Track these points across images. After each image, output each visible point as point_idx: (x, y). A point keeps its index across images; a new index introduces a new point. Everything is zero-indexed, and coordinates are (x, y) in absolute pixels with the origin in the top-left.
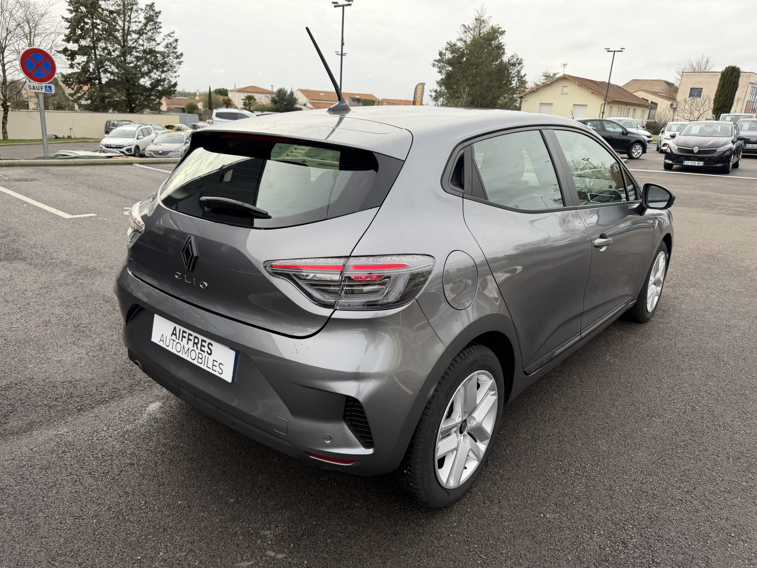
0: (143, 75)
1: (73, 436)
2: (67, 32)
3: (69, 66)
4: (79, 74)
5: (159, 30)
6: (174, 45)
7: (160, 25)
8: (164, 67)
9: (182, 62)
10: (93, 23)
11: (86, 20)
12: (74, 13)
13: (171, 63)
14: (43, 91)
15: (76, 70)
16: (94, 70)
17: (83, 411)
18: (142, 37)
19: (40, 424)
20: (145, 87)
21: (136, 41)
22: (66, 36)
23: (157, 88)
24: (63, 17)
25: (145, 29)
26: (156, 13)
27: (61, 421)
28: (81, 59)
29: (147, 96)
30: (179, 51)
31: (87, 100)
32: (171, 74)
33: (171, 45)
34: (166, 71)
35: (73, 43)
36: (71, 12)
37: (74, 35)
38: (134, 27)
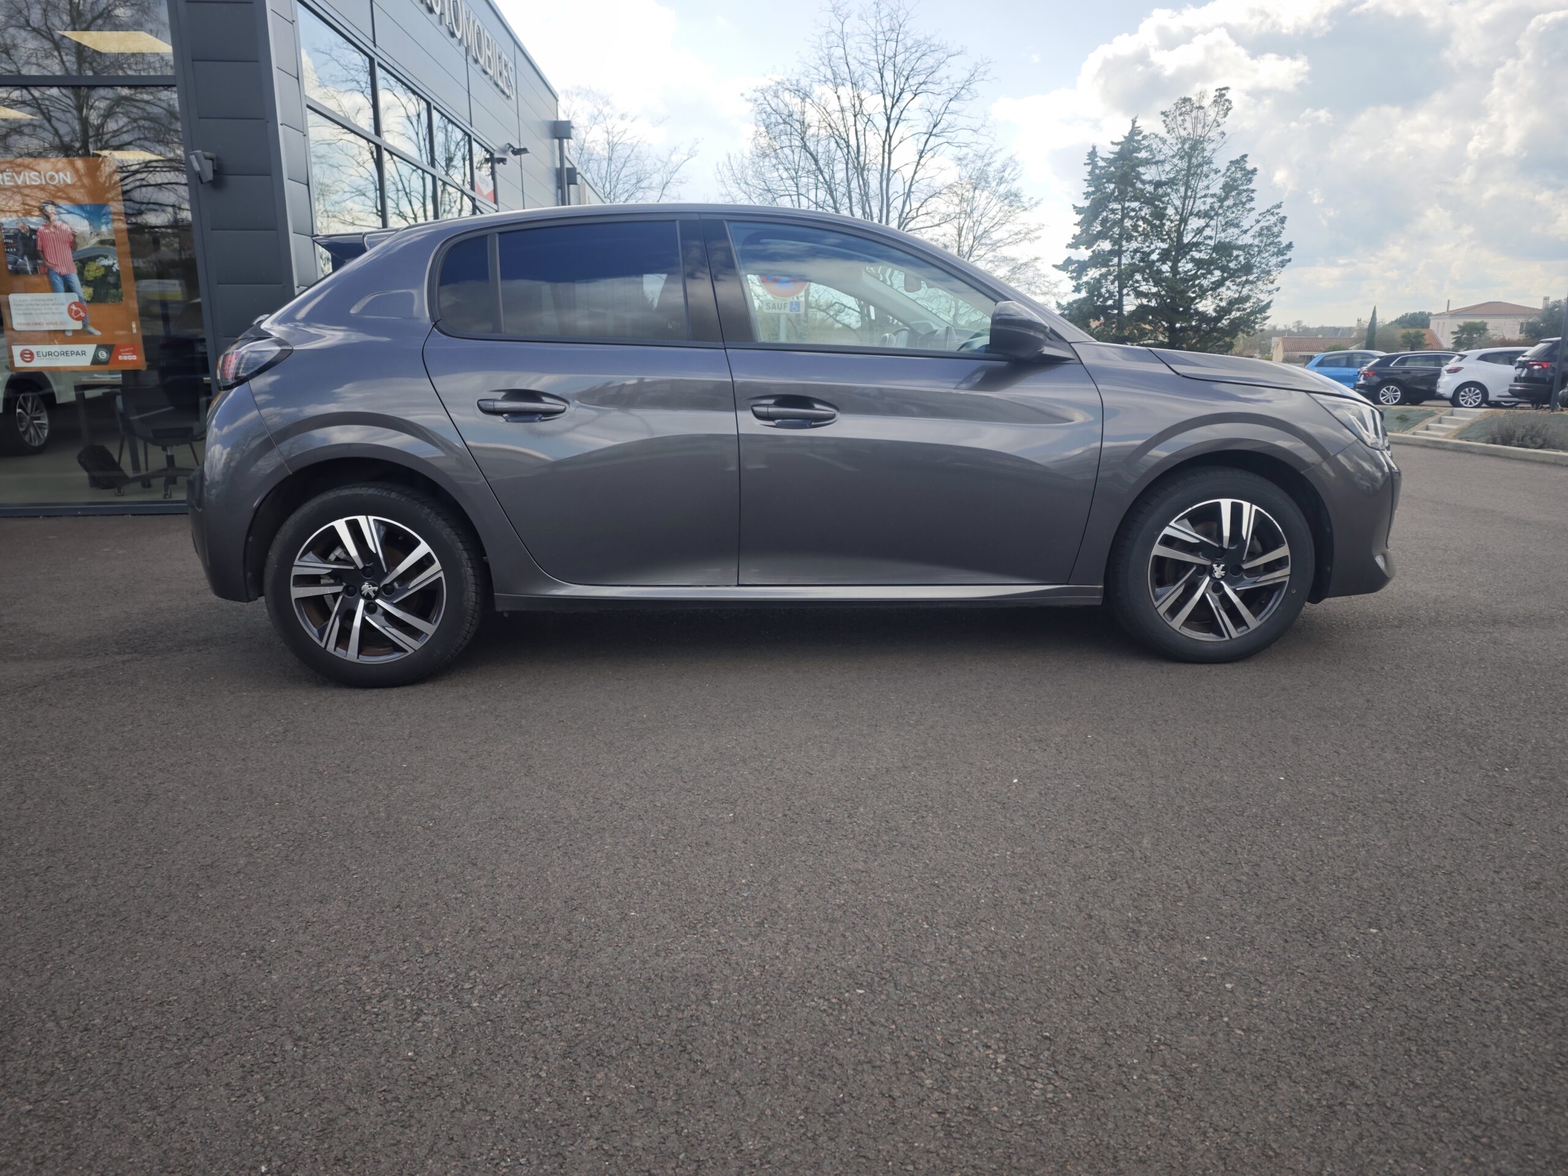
0: (1205, 292)
2: (1077, 230)
3: (1073, 289)
4: (1084, 299)
5: (1248, 206)
6: (1276, 230)
7: (1253, 195)
8: (1248, 274)
9: (1290, 260)
10: (1123, 208)
11: (1112, 205)
12: (1093, 197)
13: (1264, 266)
15: (1083, 294)
16: (1111, 292)
18: (1213, 223)
20: (1206, 315)
21: (1199, 231)
22: (1074, 237)
23: (1227, 317)
24: (1075, 207)
25: (1219, 206)
26: (1248, 173)
28: (1091, 274)
29: (1205, 332)
30: (1284, 240)
32: (1264, 288)
33: (1270, 231)
34: (1252, 282)
35: (1085, 248)
36: (1087, 195)
37: (1088, 234)
38: (1201, 206)
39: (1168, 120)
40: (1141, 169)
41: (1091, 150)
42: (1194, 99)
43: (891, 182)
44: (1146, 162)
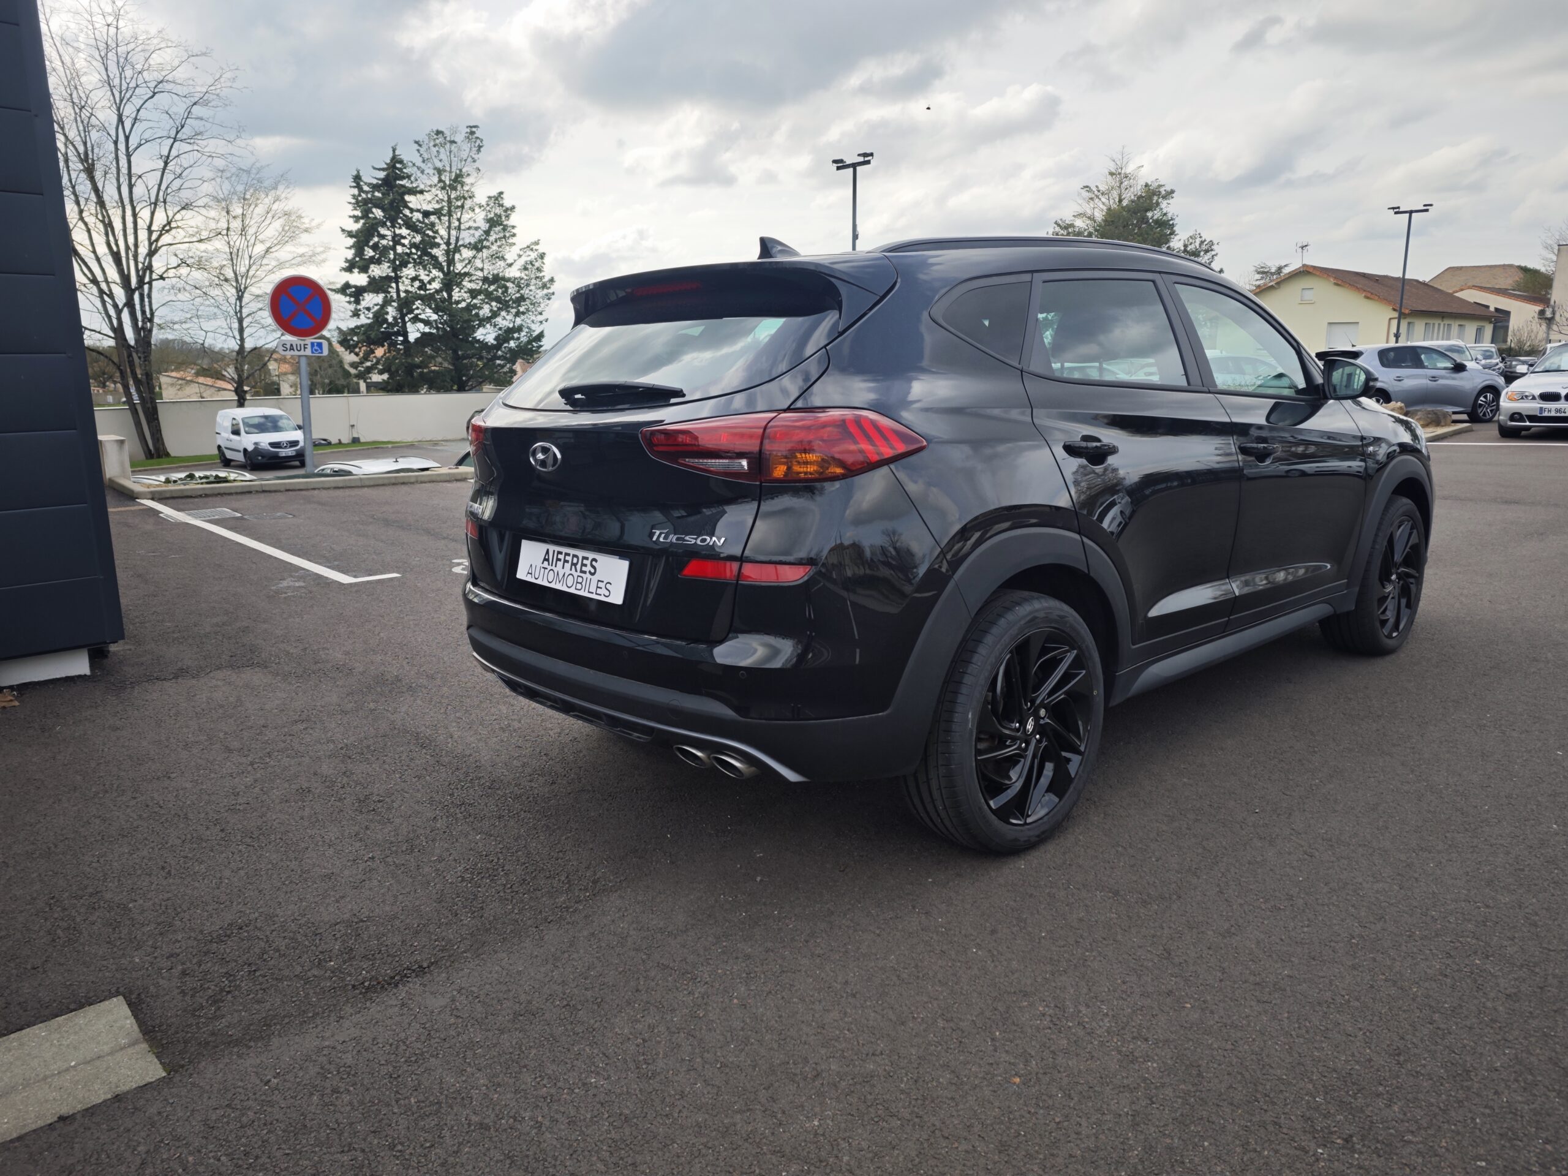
0: (483, 321)
1: (355, 1053)
2: (350, 254)
3: (351, 314)
4: (369, 327)
5: (511, 241)
6: (537, 264)
7: (513, 231)
8: (519, 305)
9: (552, 293)
10: (395, 236)
11: (383, 231)
12: (362, 221)
13: (532, 298)
14: (308, 352)
15: (364, 320)
16: (395, 318)
17: (375, 992)
18: (480, 255)
19: (287, 1020)
20: (487, 343)
21: (470, 262)
22: (347, 261)
23: (506, 345)
24: (343, 230)
25: (485, 239)
26: (506, 210)
27: (329, 1016)
28: (372, 300)
29: (489, 360)
30: (547, 274)
31: (381, 373)
32: (533, 318)
33: (533, 265)
34: (523, 313)
35: (359, 272)
36: (357, 219)
37: (361, 259)
38: (467, 237)
39: (422, 150)
40: (407, 198)
41: (355, 173)
42: (447, 133)
43: (135, 190)
44: (413, 192)
